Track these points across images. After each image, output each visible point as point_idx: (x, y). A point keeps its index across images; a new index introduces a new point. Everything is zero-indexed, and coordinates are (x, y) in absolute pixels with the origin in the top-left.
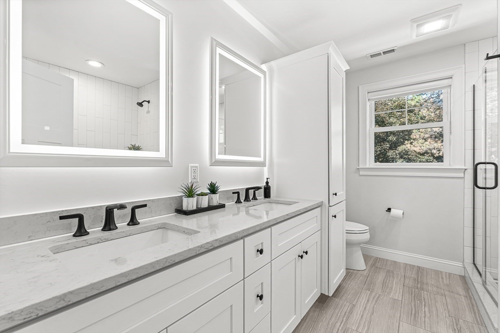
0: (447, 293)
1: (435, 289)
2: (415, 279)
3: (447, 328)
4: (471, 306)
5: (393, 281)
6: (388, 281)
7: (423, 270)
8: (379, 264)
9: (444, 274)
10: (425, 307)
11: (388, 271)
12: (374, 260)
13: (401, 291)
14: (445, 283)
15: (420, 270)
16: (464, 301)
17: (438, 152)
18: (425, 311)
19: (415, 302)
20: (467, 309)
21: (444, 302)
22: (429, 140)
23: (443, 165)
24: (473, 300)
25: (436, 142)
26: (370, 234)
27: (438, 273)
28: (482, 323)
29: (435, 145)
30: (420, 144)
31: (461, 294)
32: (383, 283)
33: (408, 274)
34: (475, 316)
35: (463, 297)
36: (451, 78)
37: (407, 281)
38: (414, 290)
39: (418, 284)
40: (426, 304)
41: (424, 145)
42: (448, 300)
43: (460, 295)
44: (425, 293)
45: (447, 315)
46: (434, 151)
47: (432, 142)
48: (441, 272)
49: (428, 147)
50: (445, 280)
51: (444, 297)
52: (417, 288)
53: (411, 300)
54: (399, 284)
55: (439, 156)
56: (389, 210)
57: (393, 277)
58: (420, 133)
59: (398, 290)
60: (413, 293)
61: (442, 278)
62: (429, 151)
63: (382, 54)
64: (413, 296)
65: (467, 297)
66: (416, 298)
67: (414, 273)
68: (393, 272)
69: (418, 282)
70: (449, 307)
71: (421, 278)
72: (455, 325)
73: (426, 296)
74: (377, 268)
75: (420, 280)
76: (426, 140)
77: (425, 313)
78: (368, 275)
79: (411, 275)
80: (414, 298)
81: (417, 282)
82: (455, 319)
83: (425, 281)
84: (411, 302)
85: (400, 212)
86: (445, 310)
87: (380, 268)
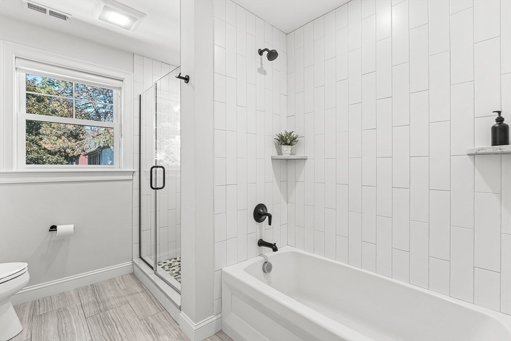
0: (128, 298)
1: (117, 301)
2: (95, 302)
3: (144, 335)
4: (149, 298)
5: (71, 321)
6: (64, 326)
7: (98, 286)
8: (41, 309)
9: (117, 279)
10: (117, 328)
11: (59, 312)
12: (31, 306)
13: (86, 326)
14: (122, 288)
15: (95, 289)
16: (143, 297)
17: (72, 152)
18: (119, 333)
19: (106, 329)
20: (148, 303)
21: (131, 309)
22: (63, 138)
23: (113, 168)
24: (148, 291)
25: (70, 141)
26: (29, 272)
27: (112, 281)
28: (162, 309)
29: (69, 144)
30: (52, 141)
31: (138, 291)
32: (59, 333)
33: (85, 301)
34: (156, 306)
35: (141, 294)
36: (122, 81)
37: (87, 310)
38: (98, 316)
39: (99, 306)
40: (117, 323)
41: (57, 142)
42: (132, 305)
43: (138, 293)
44: (111, 311)
45: (138, 321)
46: (68, 151)
47: (66, 141)
48: (115, 279)
49: (61, 145)
50: (121, 286)
51: (128, 305)
52: (101, 312)
53: (102, 331)
54: (80, 320)
55: (74, 156)
56: (53, 228)
57: (69, 316)
58: (51, 129)
59: (82, 328)
60: (100, 320)
61: (118, 285)
62: (62, 150)
63: (48, 12)
64: (101, 324)
65: (143, 292)
66: (104, 324)
67: (90, 295)
68: (65, 309)
69: (98, 303)
70: (136, 311)
71: (99, 297)
72: (147, 326)
73: (112, 314)
74: (41, 316)
75: (100, 301)
76: (59, 137)
77: (121, 336)
78: (29, 337)
79: (88, 299)
80: (103, 325)
81: (97, 305)
82: (145, 320)
83: (105, 298)
84: (103, 333)
85: (70, 228)
86: (135, 318)
87: (45, 315)
